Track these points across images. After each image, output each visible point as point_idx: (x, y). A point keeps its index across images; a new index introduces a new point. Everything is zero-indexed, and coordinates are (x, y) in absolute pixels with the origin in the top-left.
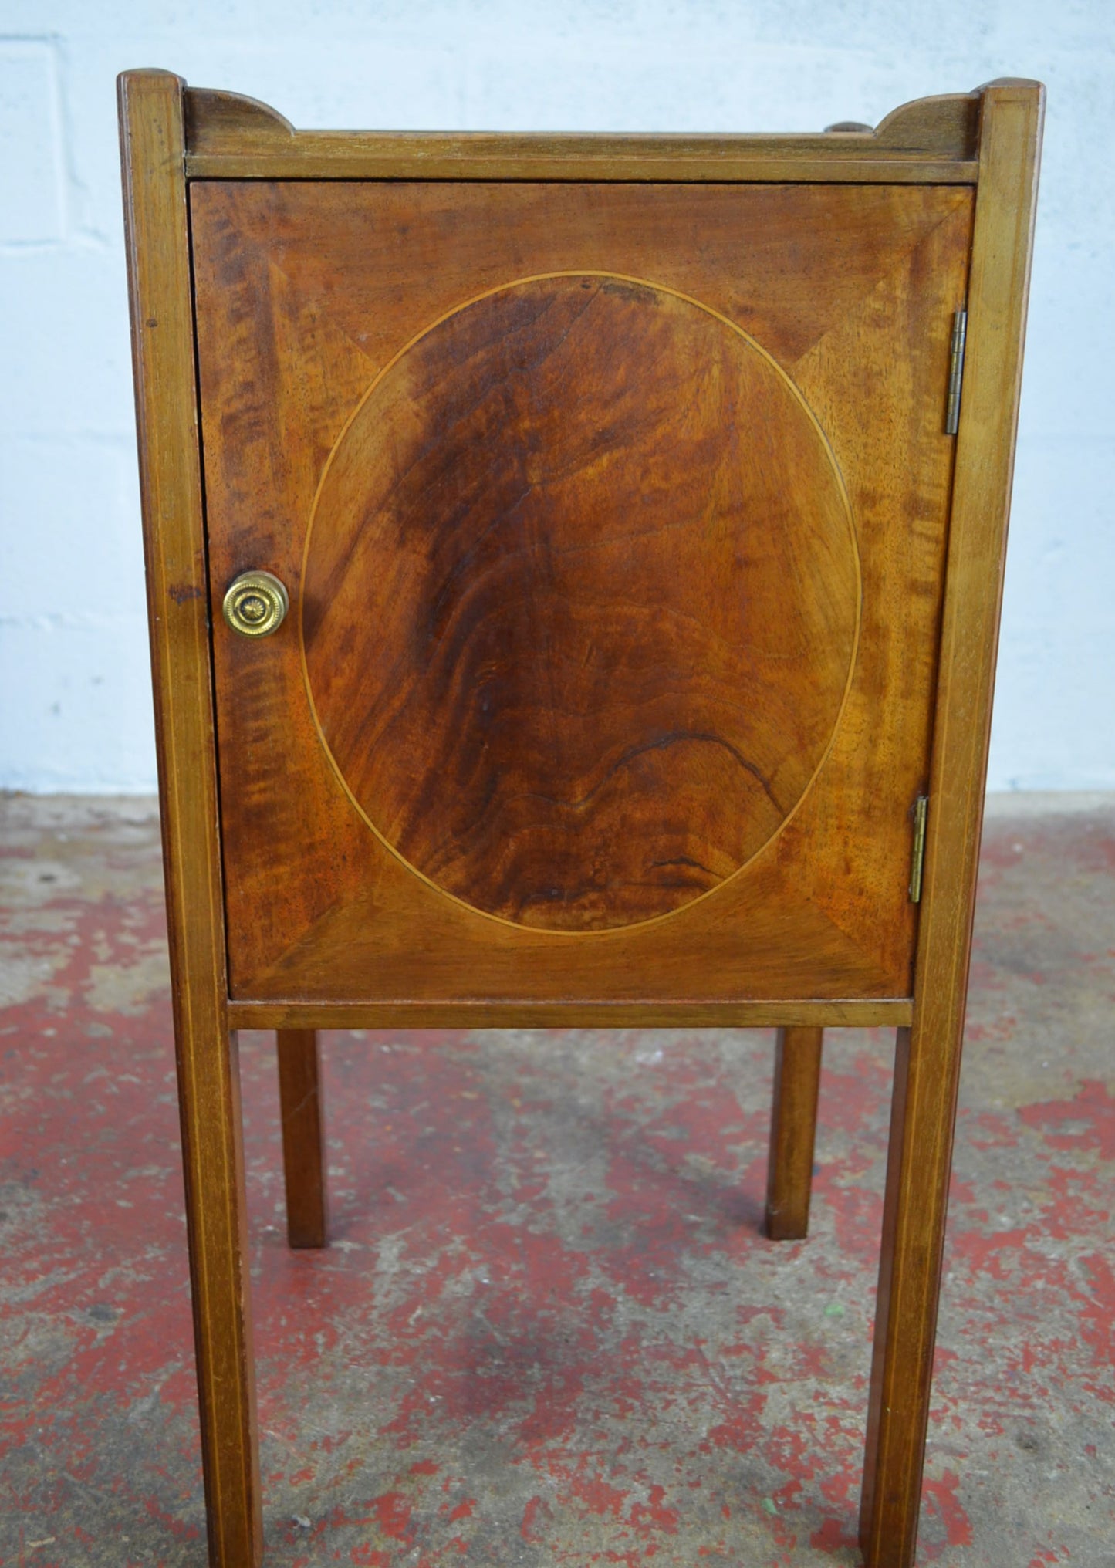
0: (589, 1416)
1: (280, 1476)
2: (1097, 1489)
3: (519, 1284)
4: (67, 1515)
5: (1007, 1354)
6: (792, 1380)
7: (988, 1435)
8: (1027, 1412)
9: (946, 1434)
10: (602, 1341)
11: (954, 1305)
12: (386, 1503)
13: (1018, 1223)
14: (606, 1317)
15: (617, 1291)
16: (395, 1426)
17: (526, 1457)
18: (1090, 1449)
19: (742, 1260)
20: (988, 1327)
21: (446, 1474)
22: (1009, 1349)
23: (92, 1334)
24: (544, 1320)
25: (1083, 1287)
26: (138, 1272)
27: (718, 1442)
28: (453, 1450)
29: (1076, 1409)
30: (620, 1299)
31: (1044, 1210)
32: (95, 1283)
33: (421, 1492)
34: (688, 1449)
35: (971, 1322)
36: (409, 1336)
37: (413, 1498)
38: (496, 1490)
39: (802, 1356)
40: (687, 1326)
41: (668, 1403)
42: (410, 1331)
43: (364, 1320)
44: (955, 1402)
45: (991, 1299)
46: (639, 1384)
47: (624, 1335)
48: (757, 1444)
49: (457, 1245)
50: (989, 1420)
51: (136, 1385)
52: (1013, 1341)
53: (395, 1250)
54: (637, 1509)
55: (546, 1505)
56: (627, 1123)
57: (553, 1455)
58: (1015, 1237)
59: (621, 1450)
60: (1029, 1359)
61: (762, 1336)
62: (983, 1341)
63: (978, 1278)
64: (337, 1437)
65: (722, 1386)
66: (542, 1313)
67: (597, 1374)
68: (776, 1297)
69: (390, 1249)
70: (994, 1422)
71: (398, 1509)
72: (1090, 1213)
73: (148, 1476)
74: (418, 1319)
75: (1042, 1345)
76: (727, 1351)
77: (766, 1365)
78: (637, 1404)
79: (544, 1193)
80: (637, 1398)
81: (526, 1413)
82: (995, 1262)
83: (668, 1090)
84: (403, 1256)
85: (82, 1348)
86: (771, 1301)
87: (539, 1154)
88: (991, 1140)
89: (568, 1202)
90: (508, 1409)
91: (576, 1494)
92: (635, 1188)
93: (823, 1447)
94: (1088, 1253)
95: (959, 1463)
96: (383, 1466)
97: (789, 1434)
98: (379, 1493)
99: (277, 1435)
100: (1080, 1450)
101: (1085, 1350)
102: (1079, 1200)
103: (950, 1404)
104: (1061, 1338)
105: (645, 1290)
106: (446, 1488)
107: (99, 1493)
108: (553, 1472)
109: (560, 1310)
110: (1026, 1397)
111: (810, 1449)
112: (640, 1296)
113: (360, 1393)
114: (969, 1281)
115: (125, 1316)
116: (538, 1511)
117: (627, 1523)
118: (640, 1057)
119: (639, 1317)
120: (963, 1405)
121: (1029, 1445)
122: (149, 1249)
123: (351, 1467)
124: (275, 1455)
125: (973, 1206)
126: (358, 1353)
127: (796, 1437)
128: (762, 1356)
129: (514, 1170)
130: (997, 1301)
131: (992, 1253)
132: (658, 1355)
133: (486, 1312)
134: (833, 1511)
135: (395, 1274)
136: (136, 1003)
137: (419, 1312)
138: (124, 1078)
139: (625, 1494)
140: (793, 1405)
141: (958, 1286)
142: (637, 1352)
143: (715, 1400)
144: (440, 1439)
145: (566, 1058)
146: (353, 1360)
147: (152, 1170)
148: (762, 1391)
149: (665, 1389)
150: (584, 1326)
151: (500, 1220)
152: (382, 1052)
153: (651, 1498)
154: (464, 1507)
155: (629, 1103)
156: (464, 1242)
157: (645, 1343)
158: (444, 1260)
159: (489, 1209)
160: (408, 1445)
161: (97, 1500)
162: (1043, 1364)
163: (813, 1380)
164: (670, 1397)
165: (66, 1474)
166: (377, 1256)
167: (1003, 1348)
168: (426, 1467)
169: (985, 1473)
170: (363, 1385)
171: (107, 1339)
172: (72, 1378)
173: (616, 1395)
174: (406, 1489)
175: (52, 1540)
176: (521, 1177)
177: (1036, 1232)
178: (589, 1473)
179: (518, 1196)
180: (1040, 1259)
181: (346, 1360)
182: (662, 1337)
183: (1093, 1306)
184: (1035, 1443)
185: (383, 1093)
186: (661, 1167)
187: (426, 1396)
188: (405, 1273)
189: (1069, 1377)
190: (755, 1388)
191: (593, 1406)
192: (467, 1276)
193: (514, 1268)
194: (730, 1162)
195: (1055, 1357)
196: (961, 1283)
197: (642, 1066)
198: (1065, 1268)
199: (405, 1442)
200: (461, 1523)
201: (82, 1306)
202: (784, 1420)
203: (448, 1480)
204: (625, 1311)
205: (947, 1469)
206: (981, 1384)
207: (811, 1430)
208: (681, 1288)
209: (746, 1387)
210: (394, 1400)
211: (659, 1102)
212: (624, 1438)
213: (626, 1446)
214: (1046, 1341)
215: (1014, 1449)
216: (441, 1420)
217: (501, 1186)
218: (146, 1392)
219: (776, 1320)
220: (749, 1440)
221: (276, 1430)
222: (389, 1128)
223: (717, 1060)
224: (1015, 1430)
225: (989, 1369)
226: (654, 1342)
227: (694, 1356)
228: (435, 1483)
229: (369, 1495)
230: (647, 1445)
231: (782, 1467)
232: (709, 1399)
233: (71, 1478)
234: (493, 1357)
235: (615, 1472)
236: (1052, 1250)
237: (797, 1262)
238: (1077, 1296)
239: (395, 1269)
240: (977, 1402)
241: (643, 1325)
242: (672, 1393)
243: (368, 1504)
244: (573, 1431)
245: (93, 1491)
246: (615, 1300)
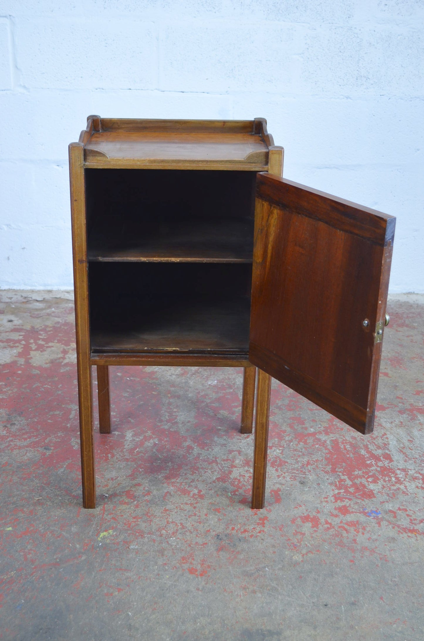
0: (184, 474)
1: (100, 486)
2: (317, 493)
3: (167, 443)
4: (44, 493)
5: (302, 462)
6: (241, 467)
7: (292, 481)
8: (304, 476)
9: (280, 480)
10: (189, 457)
11: (291, 451)
12: (128, 492)
13: (316, 431)
14: (191, 452)
15: (195, 446)
16: (130, 476)
17: (165, 483)
18: (319, 484)
19: (232, 438)
20: (299, 456)
21: (144, 486)
22: (303, 461)
23: (45, 454)
24: (173, 453)
25: (329, 447)
26: (57, 439)
27: (218, 481)
28: (146, 481)
29: (317, 475)
30: (195, 447)
31: (324, 428)
32: (44, 441)
33: (137, 490)
34: (209, 482)
35: (294, 455)
36: (135, 455)
37: (135, 491)
38: (157, 490)
39: (244, 462)
40: (213, 454)
41: (206, 472)
42: (135, 454)
43: (122, 451)
44: (285, 473)
45: (302, 449)
46: (198, 468)
47: (195, 456)
48: (228, 481)
49: (149, 433)
50: (293, 477)
51: (59, 466)
52: (305, 459)
53: (131, 434)
54: (194, 494)
55: (170, 493)
56: (203, 402)
57: (173, 483)
58: (314, 434)
59: (191, 482)
60: (308, 463)
61: (234, 458)
62: (297, 459)
63: (300, 444)
64: (115, 478)
65: (221, 468)
66: (172, 451)
67: (187, 465)
68: (240, 448)
69: (130, 434)
70: (294, 478)
71: (131, 493)
72: (338, 428)
73: (64, 485)
74: (137, 451)
75: (313, 461)
76: (224, 460)
77: (234, 464)
78: (197, 472)
79: (176, 420)
80: (197, 471)
81: (166, 473)
82: (306, 440)
83: (217, 393)
84: (132, 436)
85: (43, 457)
86: (238, 449)
87: (175, 410)
88: (315, 409)
89: (183, 423)
90: (162, 472)
91: (179, 491)
92: (203, 419)
93: (246, 482)
94: (334, 439)
95: (282, 486)
96: (127, 484)
97: (237, 479)
98: (126, 490)
99: (99, 477)
100: (316, 484)
101: (325, 462)
102: (336, 425)
103: (283, 474)
104: (319, 459)
105: (203, 445)
106: (144, 489)
107: (52, 489)
108: (173, 486)
109: (178, 450)
110: (305, 472)
111: (243, 483)
112: (201, 447)
113: (121, 468)
114: (297, 445)
115: (53, 449)
116: (168, 495)
117: (191, 497)
118: (209, 383)
119: (200, 452)
120: (287, 474)
121: (302, 483)
122: (59, 433)
123: (118, 484)
124: (98, 481)
125: (304, 426)
126: (120, 459)
127: (239, 480)
128: (233, 462)
129: (167, 414)
130: (303, 450)
131: (305, 438)
132: (204, 461)
133: (157, 450)
134: (246, 496)
135: (130, 440)
136: (47, 363)
137: (137, 450)
138: (46, 386)
139: (191, 491)
140: (240, 473)
141: (293, 446)
142: (199, 460)
143: (219, 472)
144: (142, 479)
145: (186, 382)
146: (119, 460)
147: (57, 412)
148: (232, 470)
149: (205, 469)
150: (184, 454)
151: (162, 427)
152: (127, 379)
153: (198, 492)
154: (149, 493)
155: (205, 396)
156: (151, 433)
157: (201, 458)
158: (145, 437)
159: (159, 424)
160: (134, 480)
161: (52, 490)
162: (312, 465)
163: (247, 467)
164: (206, 471)
165: (42, 485)
166: (126, 435)
167: (302, 461)
168: (139, 485)
169: (288, 489)
170: (122, 466)
171: (49, 455)
172: (41, 464)
173: (192, 470)
174: (133, 489)
175: (41, 498)
176: (168, 416)
177: (320, 433)
178: (182, 487)
179: (168, 421)
180: (319, 440)
181: (117, 461)
182: (206, 457)
183: (330, 452)
184: (304, 482)
185: (128, 392)
186: (212, 414)
187: (139, 469)
188: (134, 440)
189: (318, 468)
190: (230, 469)
191: (185, 472)
192: (151, 441)
193: (165, 439)
194: (233, 413)
195: (316, 464)
196: (295, 445)
197: (210, 385)
198: (326, 442)
199: (134, 479)
200: (148, 496)
201: (41, 447)
202: (237, 476)
203: (144, 488)
204: (196, 450)
205: (278, 488)
206: (294, 469)
207: (244, 479)
208: (213, 445)
209: (227, 469)
210: (130, 470)
211: (214, 396)
212: (193, 479)
213: (193, 481)
214: (314, 460)
215: (298, 483)
216: (143, 475)
217: (163, 418)
218: (62, 467)
219: (239, 453)
220: (226, 480)
221: (98, 476)
222: (129, 402)
223: (234, 384)
224: (299, 480)
225: (296, 466)
226: (204, 458)
227: (215, 461)
228: (141, 488)
229: (123, 490)
230: (199, 481)
231: (234, 486)
232: (217, 471)
233: (44, 486)
234: (158, 461)
235: (189, 487)
236: (323, 437)
237: (248, 439)
238: (326, 449)
239: (131, 439)
240: (291, 473)
241: (201, 454)
242: (207, 470)
243: (123, 492)
244: (179, 477)
245: (50, 488)
246: (194, 448)
